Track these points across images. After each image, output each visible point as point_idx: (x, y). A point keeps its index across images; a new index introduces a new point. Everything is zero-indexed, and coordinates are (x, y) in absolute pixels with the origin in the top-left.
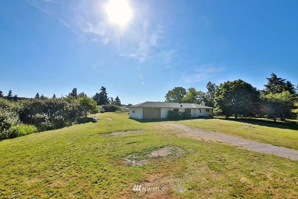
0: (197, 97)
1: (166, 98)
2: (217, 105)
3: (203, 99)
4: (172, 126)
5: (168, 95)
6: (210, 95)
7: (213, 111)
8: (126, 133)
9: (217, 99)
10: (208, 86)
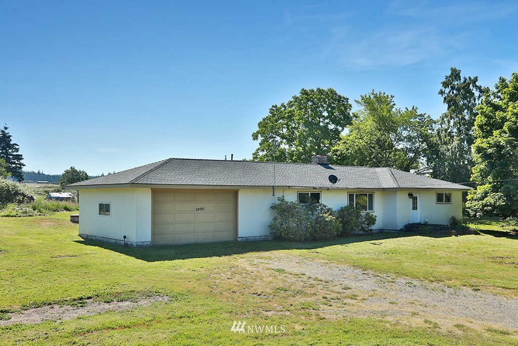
0: (400, 140)
1: (260, 138)
2: (484, 174)
3: (424, 145)
4: (296, 271)
5: (267, 129)
6: (455, 130)
7: (465, 200)
8: (82, 312)
9: (485, 145)
10: (447, 90)
